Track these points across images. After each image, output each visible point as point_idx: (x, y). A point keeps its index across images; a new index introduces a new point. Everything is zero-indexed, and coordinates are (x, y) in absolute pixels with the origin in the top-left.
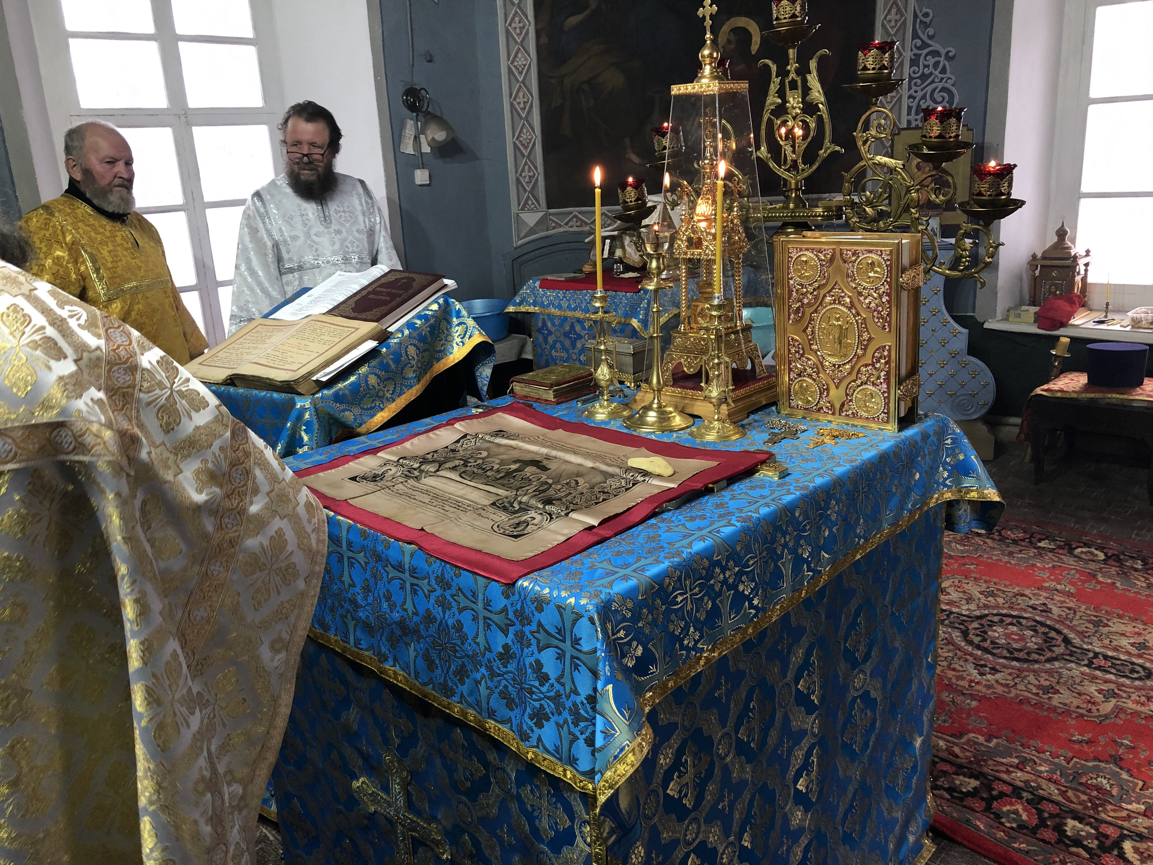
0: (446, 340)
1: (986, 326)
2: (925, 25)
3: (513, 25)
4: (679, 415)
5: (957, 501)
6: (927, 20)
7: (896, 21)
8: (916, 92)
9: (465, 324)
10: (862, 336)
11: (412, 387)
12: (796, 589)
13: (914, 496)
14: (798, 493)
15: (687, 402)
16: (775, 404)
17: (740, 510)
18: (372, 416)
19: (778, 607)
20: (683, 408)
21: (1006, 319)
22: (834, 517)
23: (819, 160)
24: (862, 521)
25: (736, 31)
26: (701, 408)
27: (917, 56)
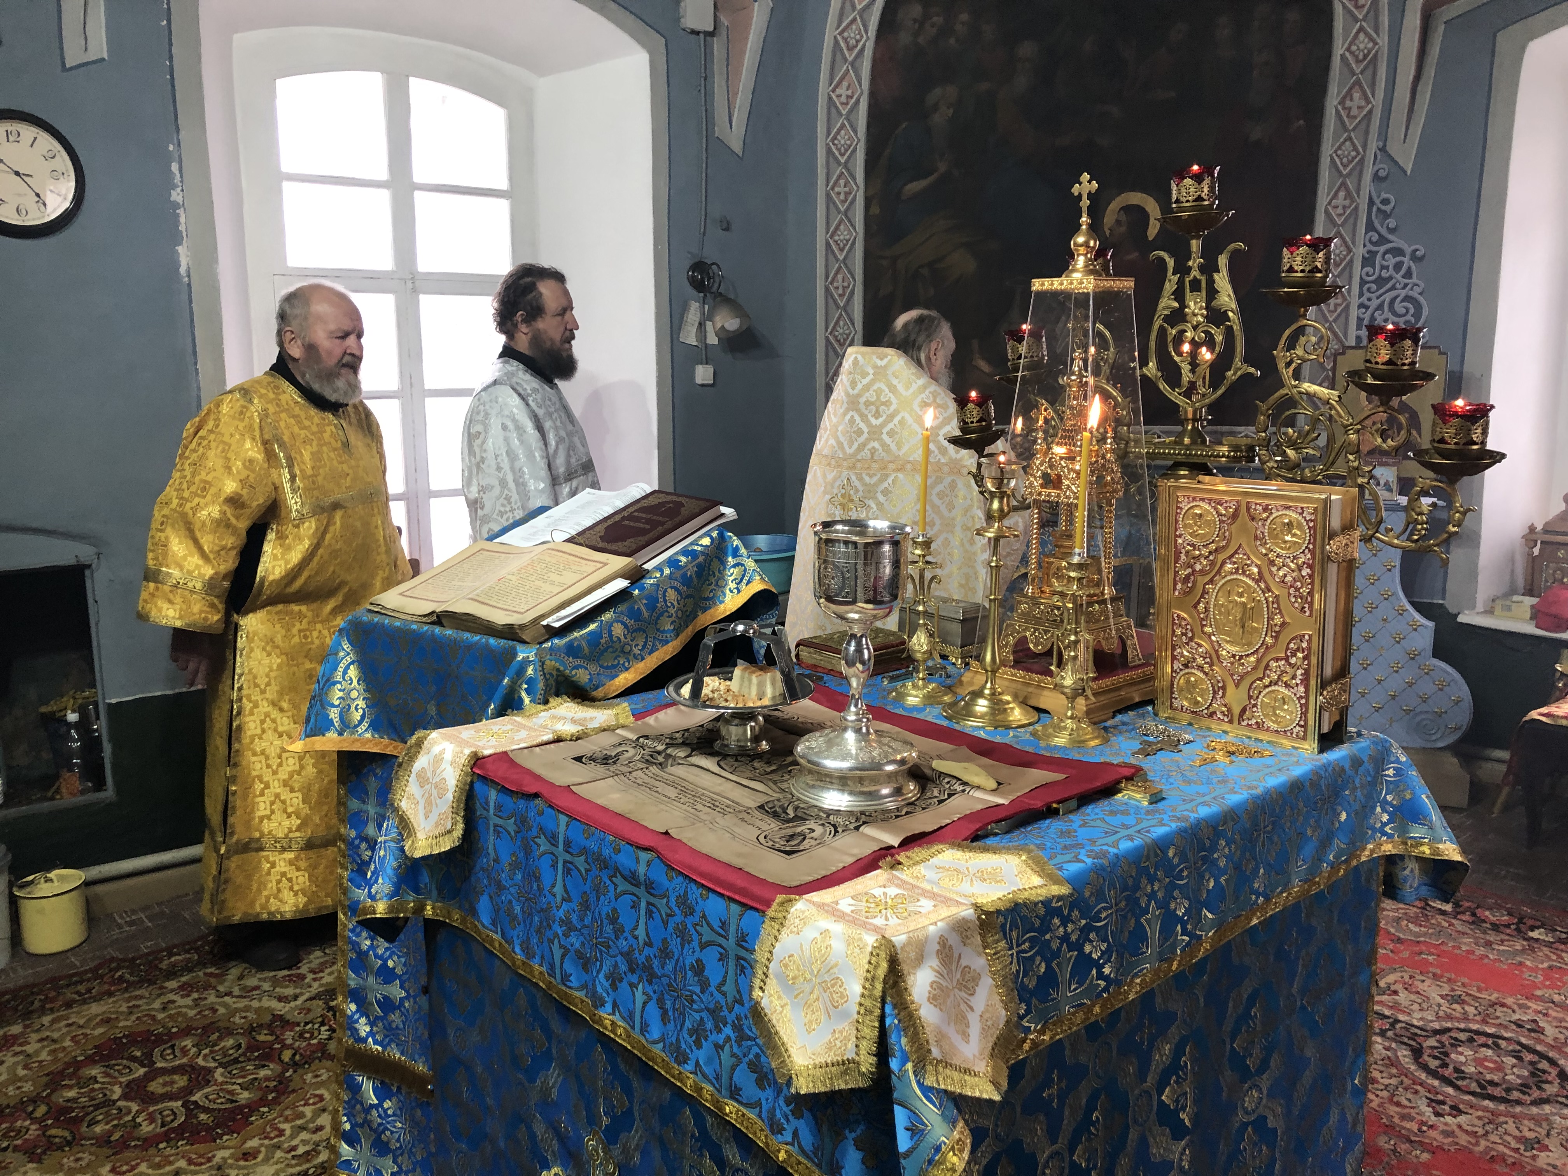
0: (717, 585)
1: (1461, 619)
2: (1386, 215)
3: (837, 189)
4: (1020, 707)
5: (1401, 857)
6: (1388, 208)
7: (1344, 208)
8: (1369, 299)
9: (743, 565)
10: (1273, 619)
11: (667, 642)
12: (1165, 957)
13: (1339, 843)
14: (1174, 825)
15: (1030, 690)
16: (1151, 702)
17: (1093, 842)
18: (613, 677)
19: (1138, 981)
20: (1026, 698)
21: (1490, 612)
22: (1222, 863)
23: (1226, 384)
24: (1262, 871)
25: (1128, 209)
26: (1049, 700)
27: (1373, 254)
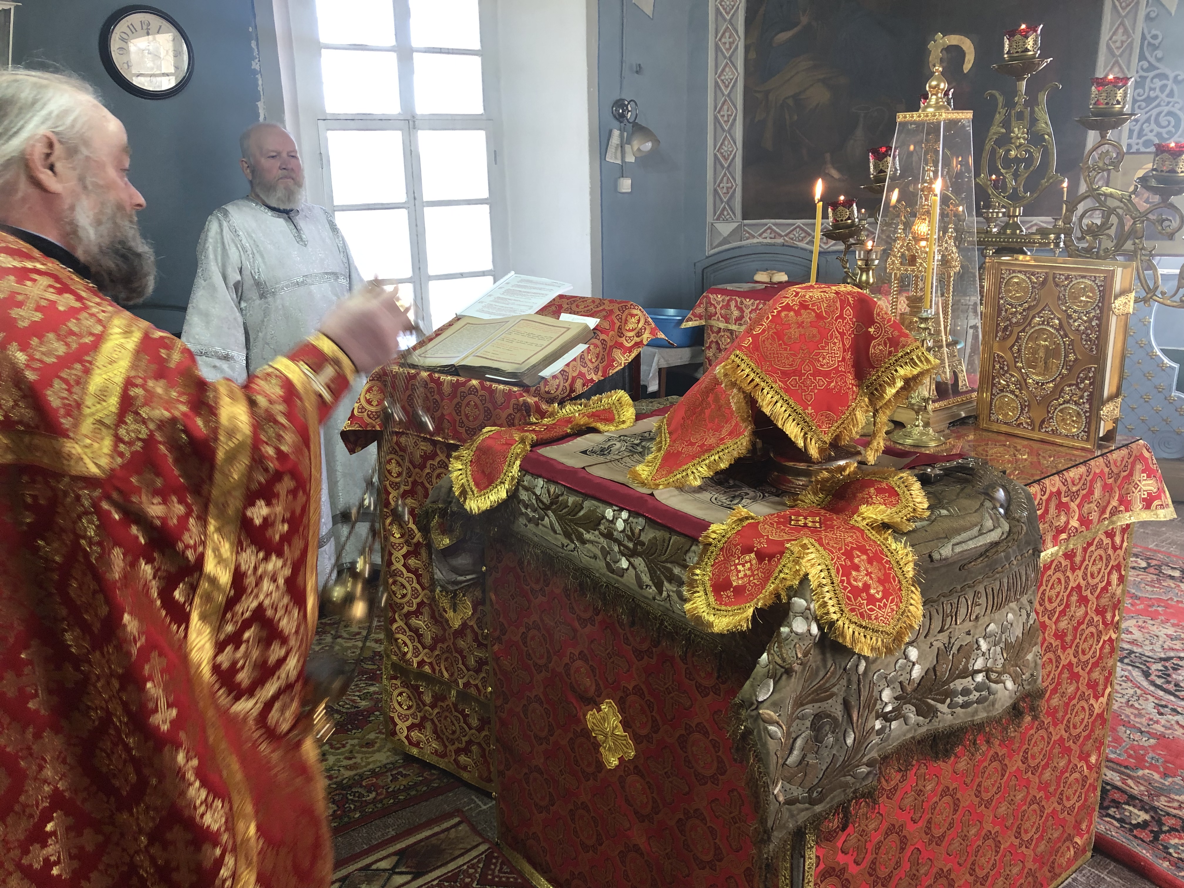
2: (1155, 48)
3: (723, 40)
6: (1156, 42)
7: (1122, 42)
10: (1068, 357)
26: (902, 415)
27: (1143, 78)
